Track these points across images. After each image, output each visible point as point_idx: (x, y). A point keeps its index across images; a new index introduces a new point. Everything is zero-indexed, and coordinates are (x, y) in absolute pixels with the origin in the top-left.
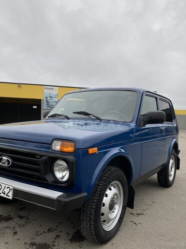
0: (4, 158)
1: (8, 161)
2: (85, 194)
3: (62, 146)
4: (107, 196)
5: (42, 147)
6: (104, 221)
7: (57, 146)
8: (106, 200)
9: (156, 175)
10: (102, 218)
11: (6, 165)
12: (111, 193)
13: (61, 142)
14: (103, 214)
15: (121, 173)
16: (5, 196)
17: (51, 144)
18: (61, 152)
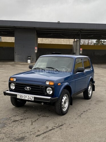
0: (28, 87)
1: (29, 88)
2: (58, 97)
3: (49, 83)
4: (63, 99)
5: (42, 83)
6: (63, 108)
7: (48, 83)
8: (63, 100)
9: (82, 93)
10: (62, 106)
11: (29, 90)
12: (65, 98)
13: (49, 82)
14: (62, 105)
15: (67, 91)
16: (31, 100)
17: (46, 82)
18: (49, 85)
